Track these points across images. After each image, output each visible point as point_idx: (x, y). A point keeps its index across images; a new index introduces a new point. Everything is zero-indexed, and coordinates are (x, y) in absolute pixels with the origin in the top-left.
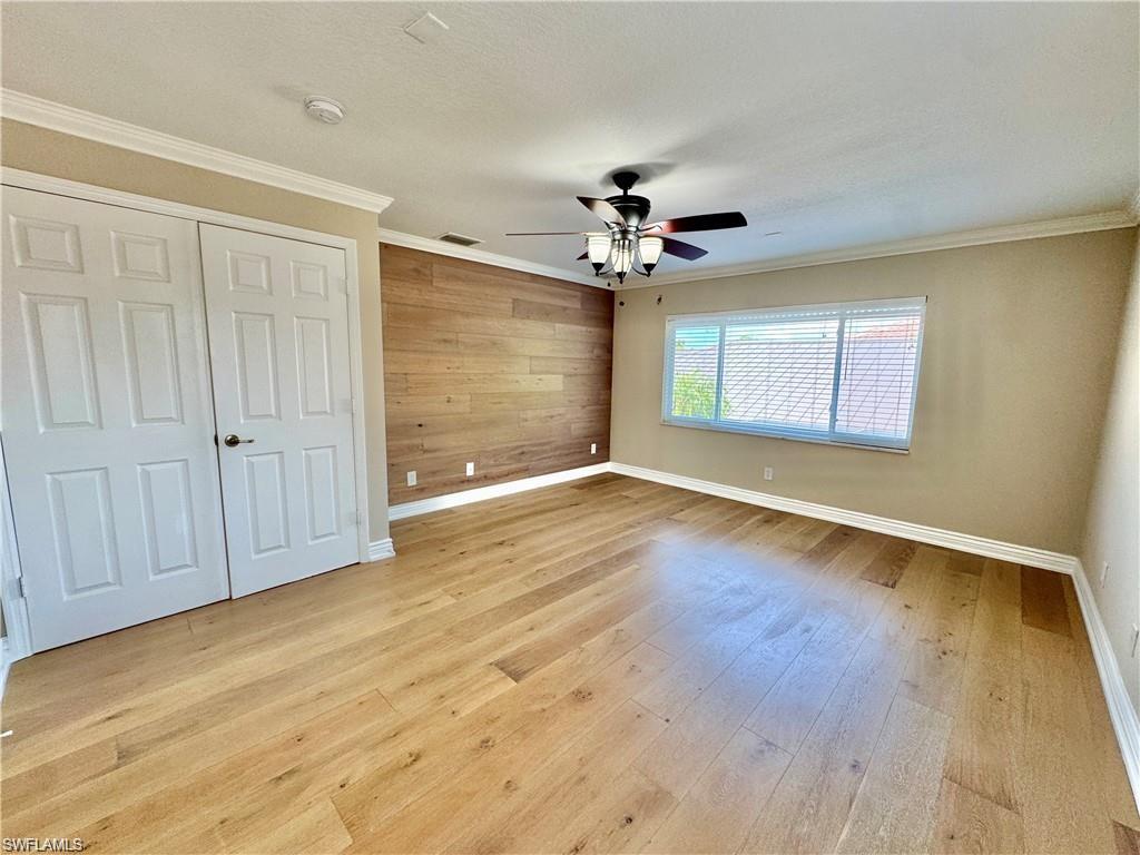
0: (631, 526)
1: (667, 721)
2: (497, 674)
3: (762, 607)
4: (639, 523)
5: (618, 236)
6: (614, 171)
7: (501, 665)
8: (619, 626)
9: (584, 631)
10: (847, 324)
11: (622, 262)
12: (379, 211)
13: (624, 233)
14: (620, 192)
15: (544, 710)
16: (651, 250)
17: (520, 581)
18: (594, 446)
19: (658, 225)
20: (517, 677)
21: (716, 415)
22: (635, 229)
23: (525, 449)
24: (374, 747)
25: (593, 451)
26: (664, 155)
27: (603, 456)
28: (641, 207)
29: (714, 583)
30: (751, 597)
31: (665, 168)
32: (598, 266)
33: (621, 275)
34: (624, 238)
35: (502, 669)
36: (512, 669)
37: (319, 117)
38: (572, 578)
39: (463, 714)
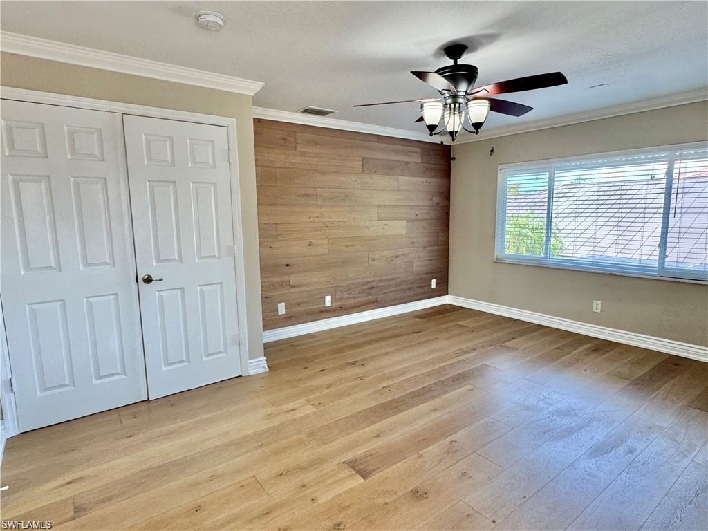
0: (466, 352)
1: (494, 522)
2: (348, 472)
3: (588, 428)
4: (474, 349)
5: (449, 101)
6: (444, 45)
7: (352, 464)
8: (453, 438)
9: (421, 441)
10: (676, 165)
11: (454, 122)
12: (253, 95)
13: (455, 97)
14: (450, 62)
15: (386, 504)
16: (479, 111)
17: (369, 395)
18: (434, 281)
19: (486, 89)
20: (364, 475)
21: (546, 253)
22: (464, 94)
23: (374, 284)
24: (251, 521)
25: (434, 286)
26: (490, 26)
27: (443, 290)
28: (470, 74)
29: (541, 404)
30: (576, 418)
31: (491, 38)
32: (432, 128)
33: (452, 134)
34: (455, 102)
35: (353, 467)
36: (361, 468)
37: (206, 27)
38: (413, 395)
39: (320, 501)
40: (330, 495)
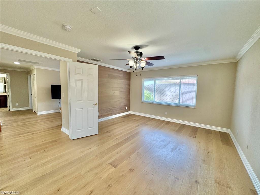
0: (137, 126)
1: (153, 175)
2: (110, 167)
3: (169, 144)
4: (139, 125)
5: (135, 61)
6: (134, 46)
7: (111, 164)
8: (138, 151)
9: (130, 154)
10: (181, 81)
11: (136, 66)
12: (77, 53)
13: (137, 60)
14: (136, 51)
15: (123, 175)
16: (143, 64)
17: (113, 141)
18: (126, 108)
19: (144, 58)
20: (115, 167)
21: (154, 100)
22: (139, 59)
23: (111, 109)
25: (126, 109)
26: (146, 43)
27: (129, 110)
28: (141, 54)
29: (157, 139)
30: (166, 142)
31: (146, 46)
32: (131, 67)
33: (136, 69)
34: (137, 61)
35: (111, 165)
36: (113, 165)
38: (125, 140)
39: (103, 178)
40: (105, 175)
